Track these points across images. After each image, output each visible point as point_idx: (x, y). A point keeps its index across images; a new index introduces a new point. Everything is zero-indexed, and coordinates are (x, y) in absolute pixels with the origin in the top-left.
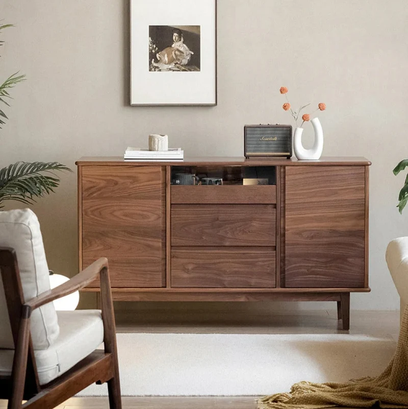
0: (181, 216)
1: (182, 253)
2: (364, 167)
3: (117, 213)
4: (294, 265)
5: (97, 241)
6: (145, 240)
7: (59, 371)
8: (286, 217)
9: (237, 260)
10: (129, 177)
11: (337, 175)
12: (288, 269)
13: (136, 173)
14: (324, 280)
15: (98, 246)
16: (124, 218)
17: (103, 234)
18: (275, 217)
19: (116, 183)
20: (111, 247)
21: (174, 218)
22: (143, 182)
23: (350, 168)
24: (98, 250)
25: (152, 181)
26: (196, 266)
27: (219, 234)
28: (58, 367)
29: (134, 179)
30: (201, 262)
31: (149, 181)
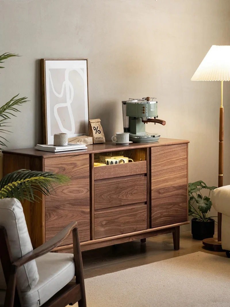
0: (100, 188)
1: (100, 214)
2: (186, 144)
3: (65, 191)
4: (156, 213)
5: (54, 213)
6: (81, 208)
7: (40, 304)
8: (152, 181)
9: (128, 214)
10: (71, 164)
11: (174, 150)
12: (153, 216)
13: (75, 160)
14: (169, 219)
15: (54, 217)
16: (69, 194)
17: (57, 208)
18: (146, 182)
19: (64, 170)
20: (62, 217)
21: (96, 190)
22: (79, 167)
23: (180, 145)
24: (55, 220)
25: (84, 165)
26: (107, 222)
27: (119, 197)
28: (39, 302)
29: (75, 165)
30: (110, 218)
31: (82, 166)
